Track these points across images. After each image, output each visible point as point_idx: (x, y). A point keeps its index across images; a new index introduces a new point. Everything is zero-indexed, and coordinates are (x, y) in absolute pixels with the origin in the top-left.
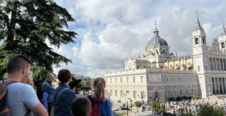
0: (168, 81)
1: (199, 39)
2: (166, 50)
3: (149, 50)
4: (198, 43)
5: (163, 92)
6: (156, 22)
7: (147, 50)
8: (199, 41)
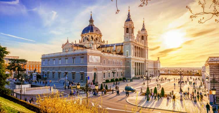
0: (104, 63)
1: (129, 29)
2: (99, 37)
3: (85, 36)
4: (128, 32)
5: (101, 73)
6: (91, 12)
7: (83, 36)
8: (129, 30)
